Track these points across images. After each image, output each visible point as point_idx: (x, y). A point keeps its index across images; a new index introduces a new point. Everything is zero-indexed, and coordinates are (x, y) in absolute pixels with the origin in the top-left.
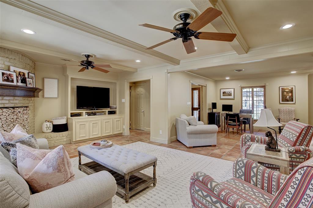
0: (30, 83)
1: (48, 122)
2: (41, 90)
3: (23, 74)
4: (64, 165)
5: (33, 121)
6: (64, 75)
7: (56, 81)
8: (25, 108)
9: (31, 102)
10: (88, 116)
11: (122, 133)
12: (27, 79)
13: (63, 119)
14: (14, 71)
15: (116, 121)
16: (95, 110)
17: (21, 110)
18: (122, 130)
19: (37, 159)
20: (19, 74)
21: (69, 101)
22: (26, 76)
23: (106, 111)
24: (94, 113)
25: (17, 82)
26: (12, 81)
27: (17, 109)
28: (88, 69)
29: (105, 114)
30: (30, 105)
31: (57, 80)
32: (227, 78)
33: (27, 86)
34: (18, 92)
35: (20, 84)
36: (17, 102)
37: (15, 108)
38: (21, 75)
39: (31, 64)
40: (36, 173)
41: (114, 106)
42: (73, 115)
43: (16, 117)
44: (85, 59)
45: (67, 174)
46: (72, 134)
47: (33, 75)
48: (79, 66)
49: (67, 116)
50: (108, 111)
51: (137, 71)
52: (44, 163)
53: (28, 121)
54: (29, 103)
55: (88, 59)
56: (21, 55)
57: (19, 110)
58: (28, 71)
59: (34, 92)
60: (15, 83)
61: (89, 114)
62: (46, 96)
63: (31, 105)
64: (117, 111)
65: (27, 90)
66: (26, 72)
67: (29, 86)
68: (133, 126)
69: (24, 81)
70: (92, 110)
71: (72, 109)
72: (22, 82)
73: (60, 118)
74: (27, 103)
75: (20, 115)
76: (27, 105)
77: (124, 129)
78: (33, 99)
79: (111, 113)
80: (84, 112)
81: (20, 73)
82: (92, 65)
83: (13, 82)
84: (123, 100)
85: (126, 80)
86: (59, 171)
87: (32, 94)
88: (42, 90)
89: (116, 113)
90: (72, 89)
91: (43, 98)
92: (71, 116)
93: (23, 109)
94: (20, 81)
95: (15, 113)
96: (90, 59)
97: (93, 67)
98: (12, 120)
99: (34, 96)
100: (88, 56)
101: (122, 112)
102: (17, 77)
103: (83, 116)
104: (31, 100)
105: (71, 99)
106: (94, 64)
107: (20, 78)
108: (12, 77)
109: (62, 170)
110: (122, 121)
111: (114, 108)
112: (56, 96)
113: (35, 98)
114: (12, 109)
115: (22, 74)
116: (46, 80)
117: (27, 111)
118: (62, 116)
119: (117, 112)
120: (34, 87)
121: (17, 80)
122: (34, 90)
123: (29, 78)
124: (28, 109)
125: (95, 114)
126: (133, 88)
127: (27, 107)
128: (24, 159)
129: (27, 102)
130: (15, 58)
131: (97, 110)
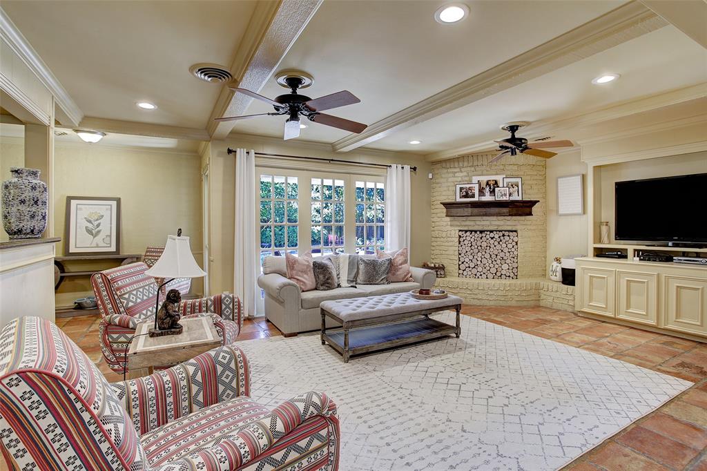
0: (504, 194)
1: (558, 261)
9: (525, 223)
10: (640, 260)
14: (478, 182)
20: (487, 184)
26: (473, 196)
30: (520, 227)
31: (580, 177)
37: (485, 232)
38: (490, 185)
42: (602, 253)
54: (514, 225)
57: (492, 235)
58: (503, 177)
61: (646, 256)
62: (560, 212)
63: (525, 229)
67: (499, 199)
70: (658, 244)
72: (492, 195)
80: (630, 246)
81: (488, 182)
92: (596, 255)
93: (501, 233)
94: (489, 193)
102: (483, 189)
107: (488, 189)
108: (473, 191)
112: (579, 211)
115: (492, 183)
116: (561, 182)
117: (511, 237)
121: (482, 192)
125: (667, 258)
127: (510, 231)
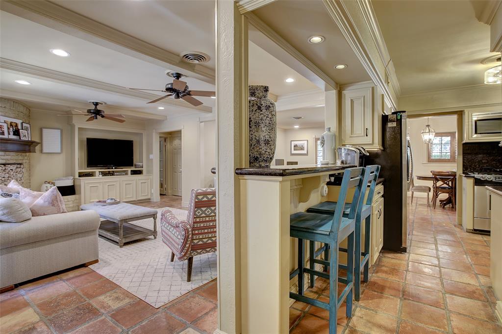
0: (25, 136)
1: (49, 183)
2: (38, 143)
3: (15, 124)
4: (57, 202)
5: (29, 182)
6: (70, 125)
7: (58, 132)
8: (19, 166)
9: (26, 158)
10: (103, 176)
11: (150, 199)
12: (20, 130)
13: (69, 179)
14: (5, 122)
15: (142, 183)
16: (112, 168)
17: (13, 167)
18: (150, 195)
19: (36, 197)
20: (11, 125)
21: (76, 157)
22: (20, 127)
23: (128, 171)
24: (112, 172)
25: (9, 134)
26: (3, 133)
27: (9, 166)
28: (96, 118)
29: (127, 174)
30: (24, 161)
31: (59, 130)
32: (297, 127)
33: (20, 139)
34: (10, 147)
35: (12, 137)
36: (9, 157)
37: (7, 165)
38: (12, 126)
39: (25, 111)
40: (35, 205)
41: (139, 164)
42: (81, 175)
43: (7, 175)
44: (93, 107)
45: (60, 209)
46: (80, 199)
47: (28, 125)
48: (85, 115)
49: (74, 176)
50: (131, 171)
51: (166, 119)
52: (42, 199)
53: (23, 181)
54: (23, 160)
55: (96, 107)
56: (12, 102)
57: (12, 167)
58: (21, 121)
59: (30, 146)
60: (6, 136)
61: (104, 174)
62: (44, 151)
63: (26, 162)
64: (144, 170)
65: (21, 144)
66: (19, 122)
67: (23, 139)
68: (169, 191)
69: (17, 133)
70: (109, 168)
71: (80, 168)
72: (14, 134)
73: (64, 178)
74: (20, 160)
75: (12, 173)
76: (20, 162)
77: (152, 194)
78: (28, 154)
79: (134, 173)
80: (97, 171)
81: (11, 123)
82: (101, 115)
83: (4, 135)
84: (151, 156)
85: (154, 130)
86: (53, 205)
87: (27, 148)
88: (40, 143)
89: (143, 174)
90: (80, 141)
91: (41, 154)
92: (79, 176)
93: (16, 166)
94: (12, 133)
95: (7, 171)
96: (99, 108)
97: (103, 117)
98: (3, 179)
99: (29, 151)
100: (96, 104)
101: (150, 172)
102: (8, 128)
103: (95, 176)
104: (26, 156)
105: (79, 155)
106: (104, 113)
107: (11, 129)
108: (2, 129)
109: (56, 205)
110: (149, 183)
111: (139, 166)
112: (59, 151)
113: (31, 154)
114: (3, 166)
116: (45, 131)
117: (21, 169)
118: (67, 176)
119: (144, 172)
120: (30, 140)
121: (8, 131)
122: (30, 143)
123: (23, 129)
124: (22, 166)
125: (112, 174)
126: (168, 140)
127: (20, 164)
128: (26, 197)
129: (21, 158)
130: (5, 105)
131: (115, 168)
